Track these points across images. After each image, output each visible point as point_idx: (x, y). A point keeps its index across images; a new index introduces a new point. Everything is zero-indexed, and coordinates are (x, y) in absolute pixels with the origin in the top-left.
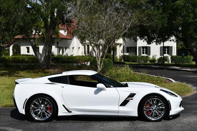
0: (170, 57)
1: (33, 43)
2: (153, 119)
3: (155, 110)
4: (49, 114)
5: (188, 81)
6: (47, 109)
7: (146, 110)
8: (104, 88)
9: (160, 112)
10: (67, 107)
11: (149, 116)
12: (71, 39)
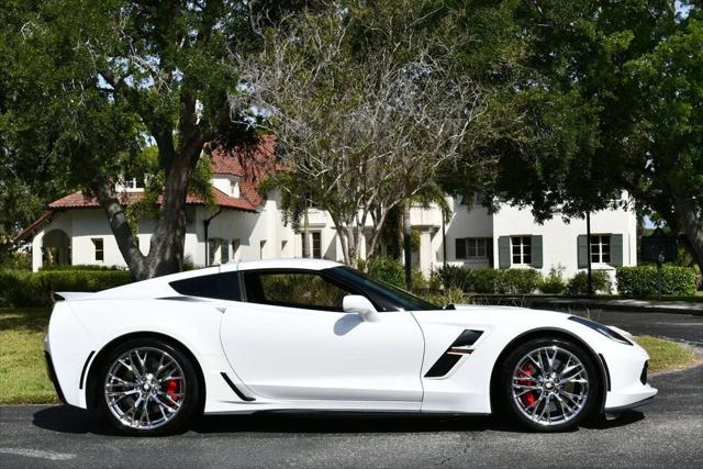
0: (612, 273)
1: (118, 216)
2: (545, 423)
3: (550, 389)
4: (173, 406)
5: (678, 335)
6: (165, 387)
7: (521, 390)
8: (369, 312)
9: (571, 396)
10: (235, 382)
11: (531, 411)
12: (255, 212)
